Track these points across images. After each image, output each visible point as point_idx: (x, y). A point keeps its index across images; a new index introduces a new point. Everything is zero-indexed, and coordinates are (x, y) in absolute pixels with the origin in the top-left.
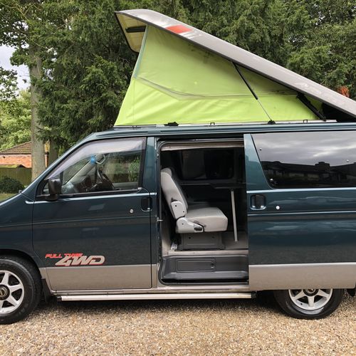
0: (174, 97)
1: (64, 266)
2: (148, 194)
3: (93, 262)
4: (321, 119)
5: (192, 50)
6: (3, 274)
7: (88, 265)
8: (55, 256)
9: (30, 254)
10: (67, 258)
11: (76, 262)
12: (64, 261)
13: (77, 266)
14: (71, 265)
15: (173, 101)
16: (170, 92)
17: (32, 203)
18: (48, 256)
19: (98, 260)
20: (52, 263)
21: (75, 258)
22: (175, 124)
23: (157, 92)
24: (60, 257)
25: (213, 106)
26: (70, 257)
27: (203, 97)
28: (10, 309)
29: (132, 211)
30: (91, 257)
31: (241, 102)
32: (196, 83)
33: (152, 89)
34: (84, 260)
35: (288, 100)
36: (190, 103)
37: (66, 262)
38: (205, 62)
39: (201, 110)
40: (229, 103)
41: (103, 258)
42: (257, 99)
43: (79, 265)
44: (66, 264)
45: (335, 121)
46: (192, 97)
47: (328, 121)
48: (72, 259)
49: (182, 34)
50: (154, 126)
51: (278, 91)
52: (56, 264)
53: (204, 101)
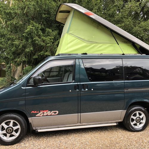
0: (85, 42)
1: (40, 116)
2: (77, 83)
3: (53, 114)
4: (140, 53)
5: (93, 23)
6: (10, 122)
7: (51, 115)
8: (36, 112)
9: (24, 112)
10: (41, 112)
11: (45, 114)
12: (40, 114)
13: (46, 116)
14: (43, 116)
15: (84, 44)
16: (83, 40)
17: (25, 88)
18: (32, 112)
19: (55, 113)
20: (34, 115)
21: (45, 112)
22: (86, 54)
23: (78, 39)
24: (38, 112)
25: (100, 47)
26: (42, 112)
27: (96, 43)
28: (13, 138)
29: (70, 91)
30: (52, 112)
31: (111, 46)
32: (94, 37)
33: (75, 38)
34: (49, 113)
35: (128, 45)
36: (91, 45)
37: (41, 114)
38: (98, 28)
39: (95, 48)
40: (107, 46)
41: (57, 112)
42: (118, 45)
43: (47, 115)
44: (41, 115)
45: (145, 55)
46: (92, 42)
47: (143, 54)
48: (44, 113)
49: (91, 16)
50: (77, 54)
51: (125, 42)
52: (36, 116)
53: (97, 44)
